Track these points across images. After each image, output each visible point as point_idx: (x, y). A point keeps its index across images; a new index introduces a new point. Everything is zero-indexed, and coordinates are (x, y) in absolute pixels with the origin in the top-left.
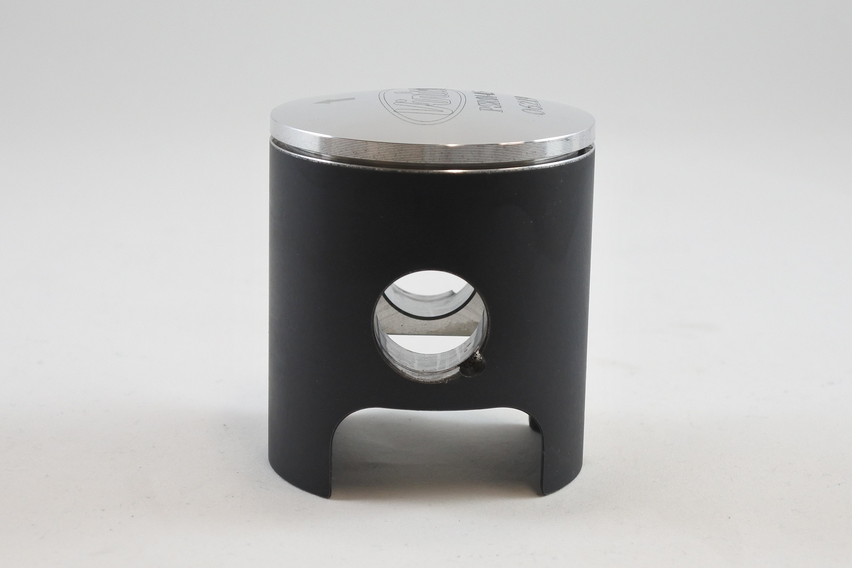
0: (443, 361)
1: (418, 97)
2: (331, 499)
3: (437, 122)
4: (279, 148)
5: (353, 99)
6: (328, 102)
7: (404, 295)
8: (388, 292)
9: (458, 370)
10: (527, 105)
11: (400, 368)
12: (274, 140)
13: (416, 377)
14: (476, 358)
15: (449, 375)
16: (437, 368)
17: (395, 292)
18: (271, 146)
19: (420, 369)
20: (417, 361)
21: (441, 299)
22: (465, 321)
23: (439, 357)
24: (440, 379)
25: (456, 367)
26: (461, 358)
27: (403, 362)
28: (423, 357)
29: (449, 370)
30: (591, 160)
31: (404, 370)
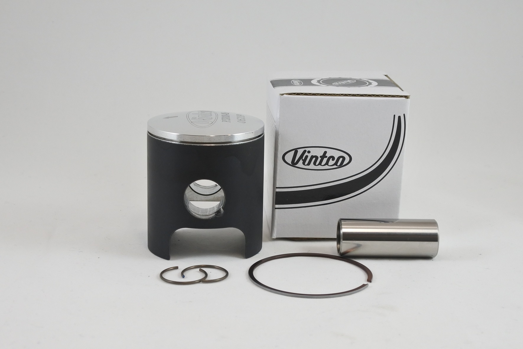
0: (210, 211)
1: (200, 116)
2: (171, 260)
3: (206, 127)
4: (150, 135)
5: (177, 117)
6: (168, 118)
7: (198, 186)
8: (192, 185)
9: (214, 214)
10: (240, 118)
11: (194, 214)
12: (148, 132)
13: (199, 217)
14: (221, 210)
15: (211, 216)
16: (207, 214)
17: (195, 185)
18: (148, 134)
19: (201, 214)
20: (200, 211)
21: (212, 187)
22: (220, 196)
23: (208, 210)
24: (208, 217)
25: (214, 213)
26: (216, 210)
27: (195, 212)
28: (203, 210)
29: (211, 214)
30: (263, 139)
31: (195, 214)
